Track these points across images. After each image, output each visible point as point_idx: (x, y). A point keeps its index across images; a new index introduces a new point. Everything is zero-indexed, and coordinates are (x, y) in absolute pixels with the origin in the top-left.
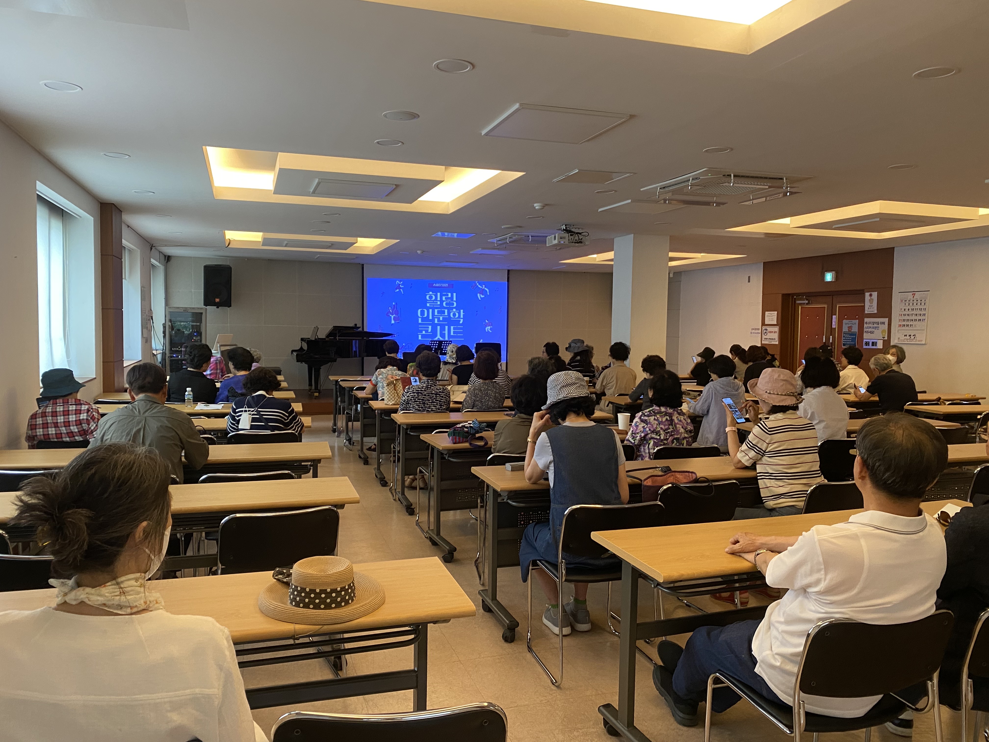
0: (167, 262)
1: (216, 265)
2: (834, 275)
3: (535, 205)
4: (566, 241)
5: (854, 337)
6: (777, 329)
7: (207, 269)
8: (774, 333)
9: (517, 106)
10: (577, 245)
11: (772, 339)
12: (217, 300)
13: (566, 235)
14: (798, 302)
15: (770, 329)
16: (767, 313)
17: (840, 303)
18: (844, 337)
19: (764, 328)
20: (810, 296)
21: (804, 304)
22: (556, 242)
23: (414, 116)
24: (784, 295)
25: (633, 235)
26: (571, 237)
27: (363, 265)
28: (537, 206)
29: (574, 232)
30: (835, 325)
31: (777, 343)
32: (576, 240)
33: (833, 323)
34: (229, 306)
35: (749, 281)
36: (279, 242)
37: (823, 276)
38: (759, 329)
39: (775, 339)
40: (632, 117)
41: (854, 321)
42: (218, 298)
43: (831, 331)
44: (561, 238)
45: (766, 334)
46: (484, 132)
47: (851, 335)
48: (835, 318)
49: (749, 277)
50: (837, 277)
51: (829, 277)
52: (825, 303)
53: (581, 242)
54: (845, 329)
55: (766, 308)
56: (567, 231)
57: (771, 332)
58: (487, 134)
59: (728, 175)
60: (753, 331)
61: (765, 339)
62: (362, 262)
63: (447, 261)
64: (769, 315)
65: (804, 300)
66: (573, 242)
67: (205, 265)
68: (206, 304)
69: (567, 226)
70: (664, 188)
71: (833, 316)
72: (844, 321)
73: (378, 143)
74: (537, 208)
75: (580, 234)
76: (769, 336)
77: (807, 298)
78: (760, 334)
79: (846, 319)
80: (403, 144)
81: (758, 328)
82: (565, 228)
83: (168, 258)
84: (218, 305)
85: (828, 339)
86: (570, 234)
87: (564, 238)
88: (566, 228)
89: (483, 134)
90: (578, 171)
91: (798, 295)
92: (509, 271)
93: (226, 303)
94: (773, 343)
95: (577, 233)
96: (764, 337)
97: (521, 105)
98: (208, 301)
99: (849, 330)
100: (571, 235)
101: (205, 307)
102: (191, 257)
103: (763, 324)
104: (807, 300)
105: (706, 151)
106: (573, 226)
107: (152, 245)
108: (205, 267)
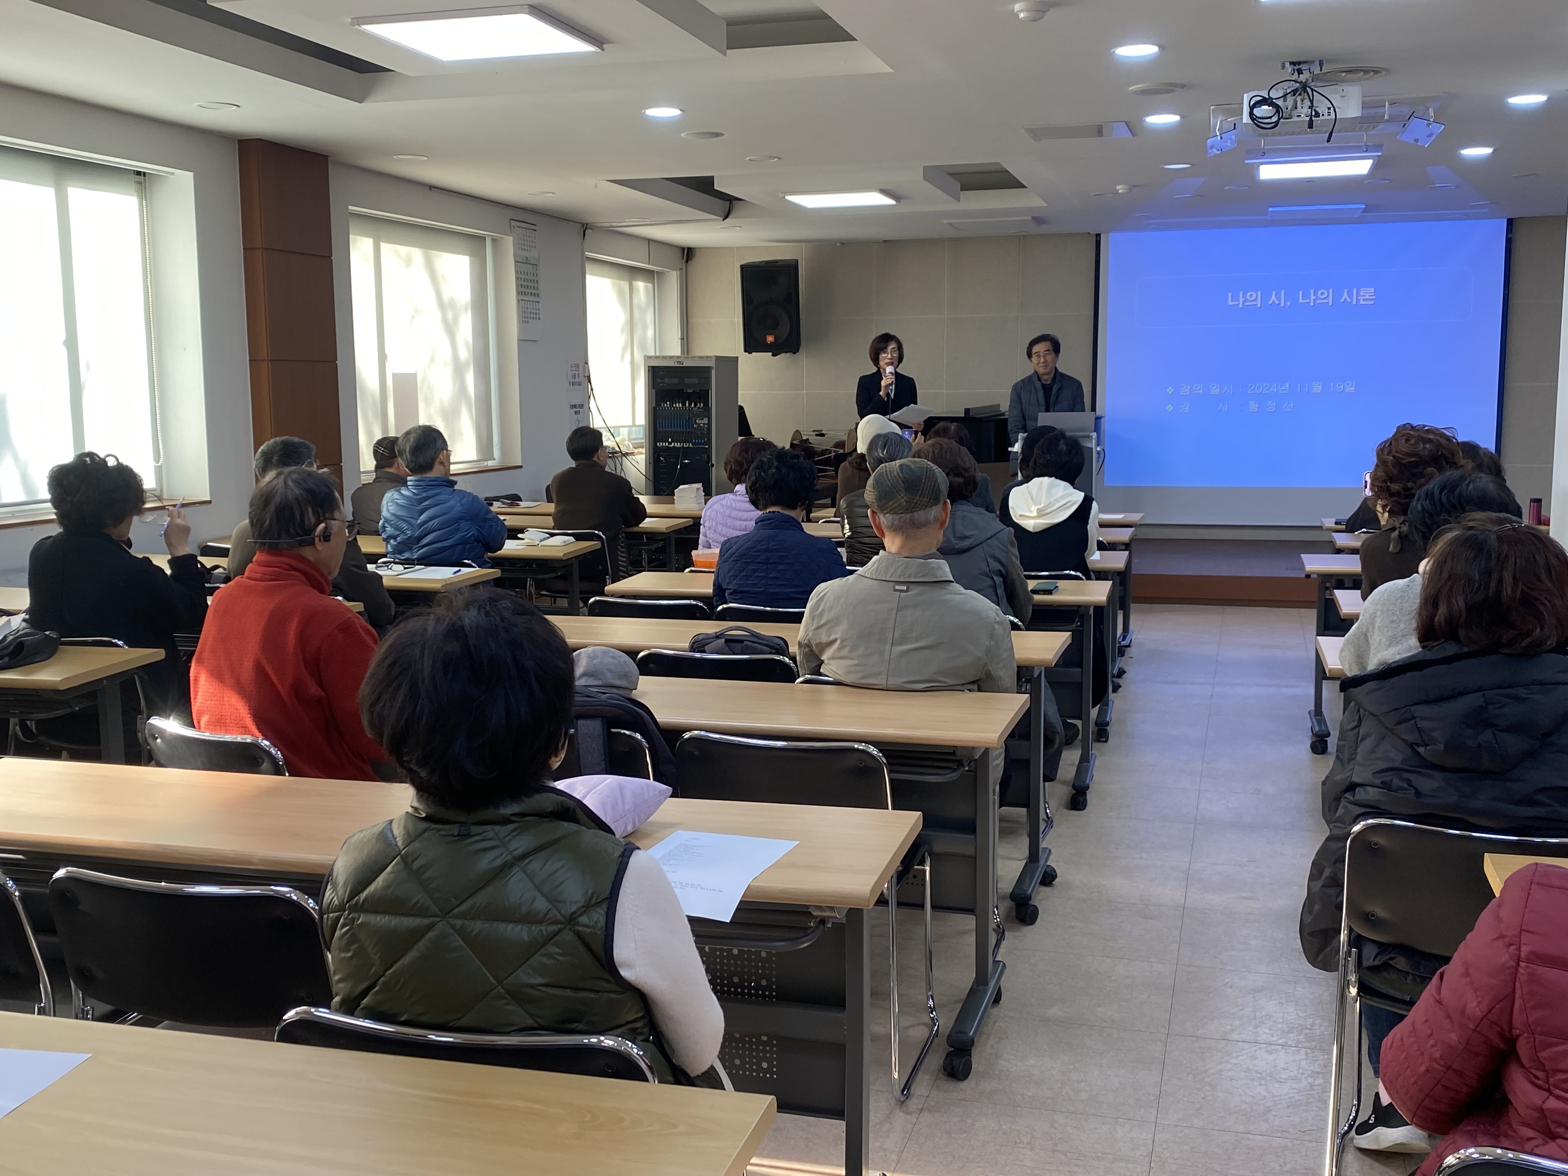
0: (687, 261)
1: (767, 262)
7: (750, 270)
12: (770, 339)
27: (1099, 235)
34: (796, 350)
42: (771, 335)
62: (1094, 232)
67: (744, 263)
68: (750, 348)
83: (688, 253)
84: (776, 350)
93: (791, 344)
98: (752, 344)
101: (746, 354)
102: (731, 248)
106: (1321, 64)
107: (583, 224)
108: (743, 268)
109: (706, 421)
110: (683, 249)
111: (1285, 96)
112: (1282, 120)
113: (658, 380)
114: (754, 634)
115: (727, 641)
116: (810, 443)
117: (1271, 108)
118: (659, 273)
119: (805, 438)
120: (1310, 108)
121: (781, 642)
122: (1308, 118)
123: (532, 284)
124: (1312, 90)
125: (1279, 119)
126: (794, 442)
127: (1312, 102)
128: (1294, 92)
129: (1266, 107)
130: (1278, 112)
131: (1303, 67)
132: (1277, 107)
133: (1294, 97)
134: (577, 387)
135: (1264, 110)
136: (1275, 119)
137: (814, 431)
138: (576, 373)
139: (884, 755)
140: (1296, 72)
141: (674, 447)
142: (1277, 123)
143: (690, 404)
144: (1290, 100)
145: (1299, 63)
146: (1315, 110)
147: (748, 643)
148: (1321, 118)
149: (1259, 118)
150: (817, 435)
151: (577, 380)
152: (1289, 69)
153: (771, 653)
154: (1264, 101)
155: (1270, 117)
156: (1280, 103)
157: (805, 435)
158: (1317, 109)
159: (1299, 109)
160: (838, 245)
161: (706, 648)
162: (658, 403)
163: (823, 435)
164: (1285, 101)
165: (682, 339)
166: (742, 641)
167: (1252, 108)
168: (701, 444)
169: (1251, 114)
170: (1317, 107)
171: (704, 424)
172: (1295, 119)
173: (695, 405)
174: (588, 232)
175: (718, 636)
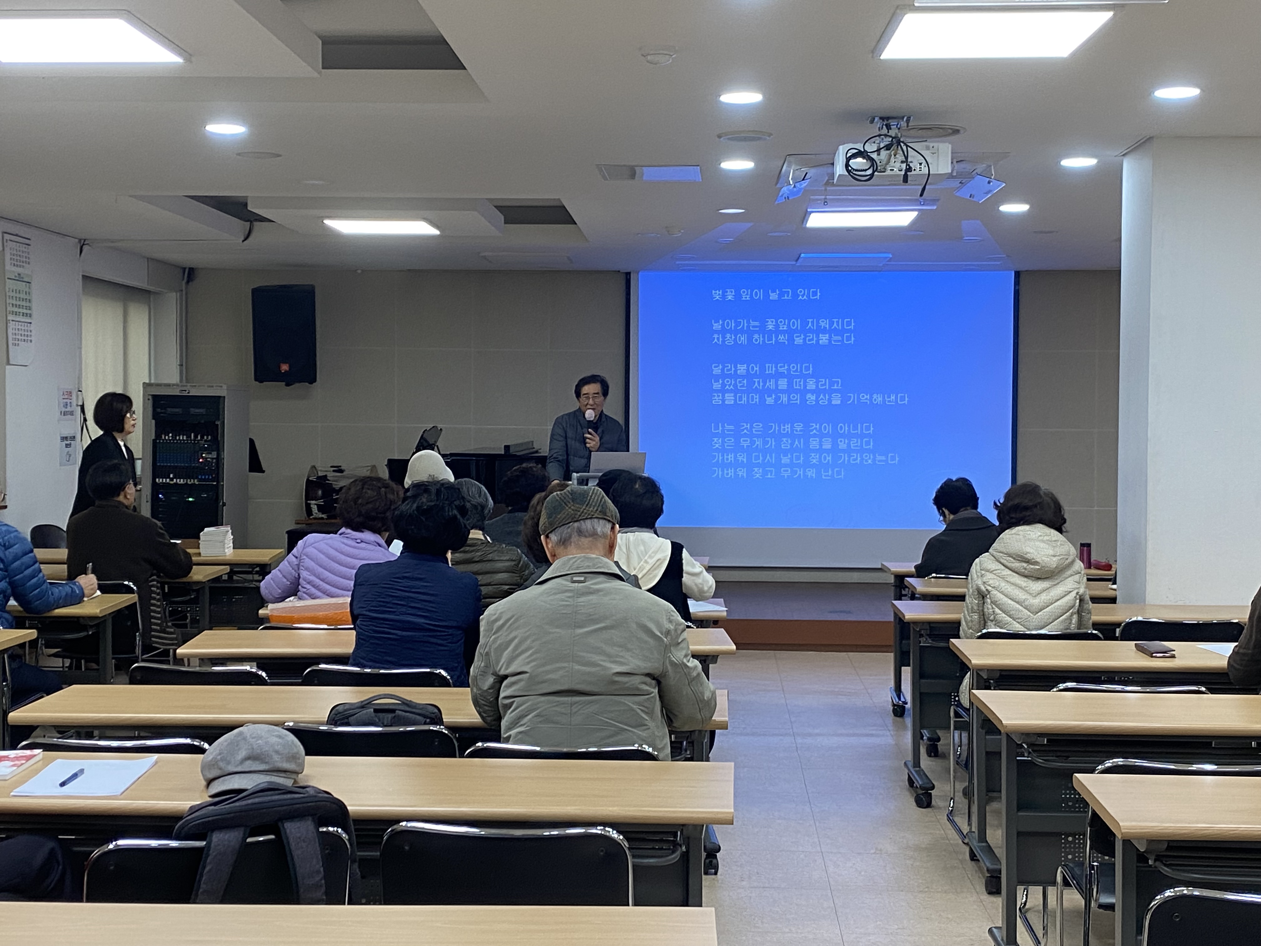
0: (188, 282)
1: (278, 286)
7: (258, 294)
12: (285, 367)
27: (628, 274)
34: (312, 380)
42: (285, 363)
62: (624, 268)
67: (254, 286)
68: (260, 377)
82: (886, 131)
83: (190, 274)
84: (289, 380)
88: (888, 129)
92: (1018, 274)
93: (306, 374)
98: (263, 374)
101: (258, 384)
106: (908, 121)
107: (80, 240)
108: (256, 292)
109: (214, 454)
110: (184, 269)
111: (878, 151)
112: (876, 173)
113: (159, 410)
114: (405, 703)
115: (376, 711)
116: (328, 480)
117: (865, 161)
118: (155, 293)
119: (320, 474)
120: (902, 162)
121: (436, 711)
122: (903, 173)
123: (24, 303)
124: (907, 146)
125: (874, 172)
126: (310, 479)
127: (906, 158)
128: (888, 147)
129: (860, 160)
130: (872, 165)
131: (893, 123)
132: (872, 160)
133: (888, 152)
134: (69, 416)
135: (859, 162)
136: (869, 172)
137: (332, 467)
138: (68, 401)
139: (627, 838)
140: (884, 127)
141: (176, 484)
142: (872, 175)
143: (196, 437)
144: (884, 153)
145: (888, 118)
146: (909, 165)
147: (400, 713)
148: (913, 173)
149: (854, 169)
150: (334, 471)
151: (69, 409)
152: (878, 123)
153: (425, 723)
154: (860, 154)
155: (866, 170)
156: (874, 156)
157: (321, 471)
158: (911, 165)
159: (892, 163)
161: (351, 719)
162: (158, 436)
163: (341, 471)
164: (879, 155)
165: (181, 365)
166: (393, 711)
167: (848, 159)
168: (208, 480)
169: (847, 165)
170: (911, 162)
171: (213, 459)
172: (888, 172)
173: (202, 437)
174: (85, 248)
175: (364, 705)
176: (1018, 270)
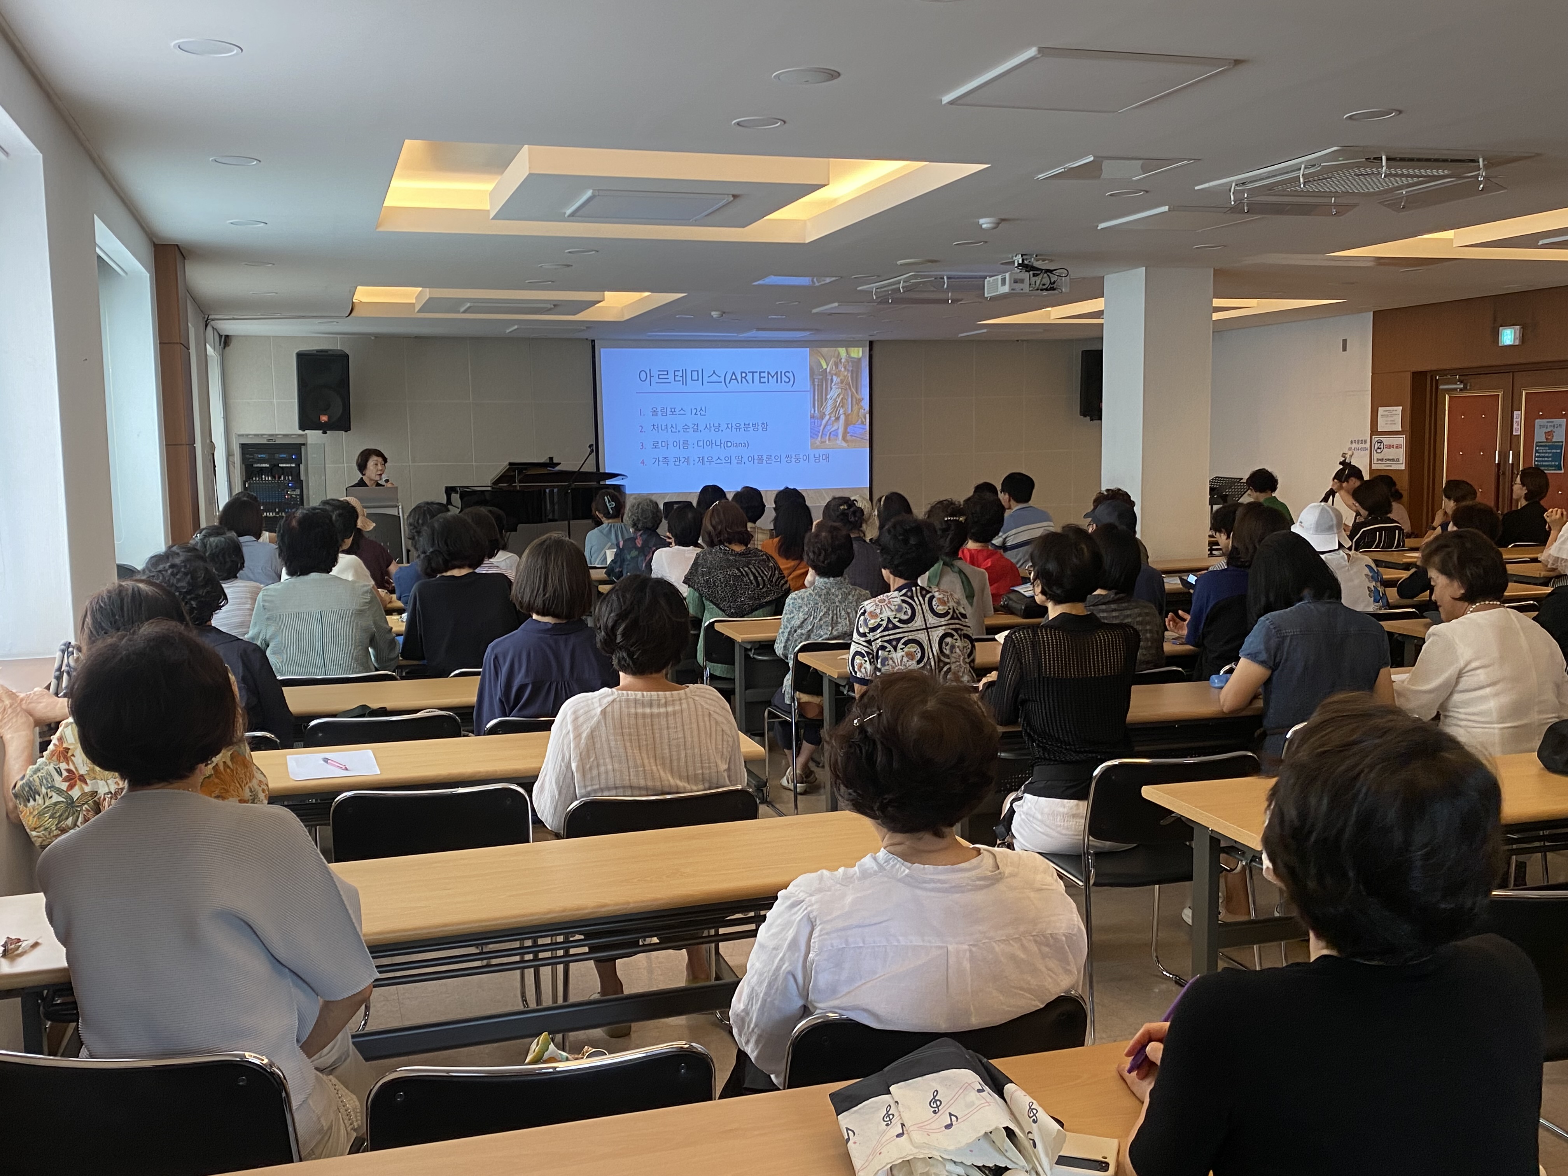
0: (224, 348)
1: (318, 351)
2: (1518, 332)
3: (982, 221)
4: (1026, 287)
5: (1559, 451)
6: (1401, 440)
7: (302, 358)
8: (1397, 447)
9: (1032, 52)
10: (1045, 293)
11: (1393, 460)
12: (324, 418)
13: (1026, 275)
14: (1441, 387)
15: (1386, 440)
16: (1381, 410)
17: (1526, 386)
18: (1537, 451)
19: (1375, 438)
20: (1467, 375)
21: (1456, 389)
22: (1006, 289)
23: (834, 75)
24: (1415, 374)
25: (1144, 268)
26: (1033, 279)
27: (593, 341)
28: (986, 223)
29: (1038, 269)
30: (1518, 429)
31: (1403, 467)
32: (1044, 285)
33: (1515, 426)
34: (347, 429)
35: (1345, 349)
36: (454, 305)
37: (1496, 335)
38: (1366, 442)
39: (1398, 460)
40: (1237, 62)
41: (1557, 421)
42: (325, 415)
43: (1511, 441)
44: (1016, 282)
45: (1379, 451)
46: (946, 99)
47: (1551, 447)
48: (1519, 417)
49: (1345, 341)
50: (1523, 338)
51: (1508, 336)
52: (1498, 388)
53: (1053, 289)
54: (1539, 436)
55: (1379, 400)
56: (1026, 267)
57: (1389, 447)
58: (951, 103)
59: (1375, 159)
60: (1354, 446)
61: (1378, 460)
62: (591, 337)
63: (758, 329)
64: (1386, 413)
65: (1456, 384)
66: (1038, 289)
67: (297, 351)
68: (302, 427)
69: (1025, 257)
70: (1243, 184)
71: (1515, 412)
72: (1538, 422)
73: (738, 124)
74: (984, 226)
75: (1051, 271)
76: (1388, 453)
77: (1462, 378)
78: (1368, 451)
79: (1541, 417)
80: (785, 122)
81: (1364, 439)
82: (1020, 262)
83: (226, 341)
84: (325, 428)
85: (1504, 456)
86: (1031, 273)
87: (1022, 281)
88: (1023, 260)
89: (944, 103)
90: (1092, 159)
91: (1443, 372)
92: (871, 343)
93: (342, 423)
94: (1394, 467)
95: (1047, 271)
96: (1376, 456)
97: (1040, 50)
98: (306, 422)
99: (1547, 439)
100: (1034, 275)
101: (301, 432)
102: (268, 337)
103: (1374, 431)
104: (1461, 382)
105: (1350, 117)
108: (301, 356)
109: (298, 492)
110: (220, 336)
113: (248, 456)
143: (280, 478)
160: (373, 338)
162: (248, 478)
171: (297, 495)
173: (285, 478)
176: (871, 339)
